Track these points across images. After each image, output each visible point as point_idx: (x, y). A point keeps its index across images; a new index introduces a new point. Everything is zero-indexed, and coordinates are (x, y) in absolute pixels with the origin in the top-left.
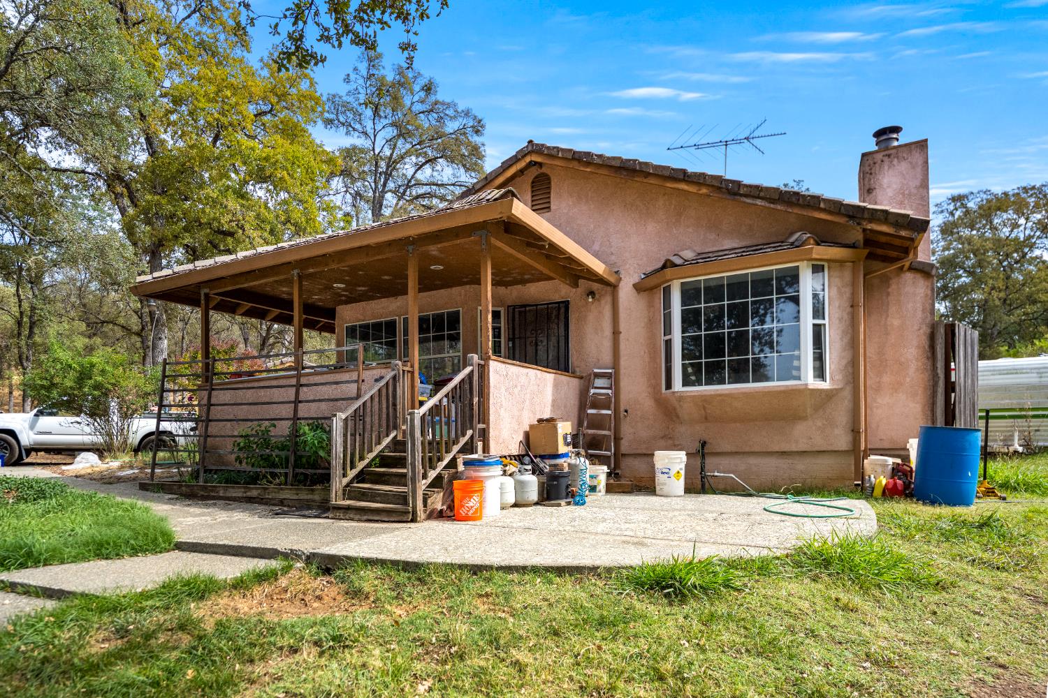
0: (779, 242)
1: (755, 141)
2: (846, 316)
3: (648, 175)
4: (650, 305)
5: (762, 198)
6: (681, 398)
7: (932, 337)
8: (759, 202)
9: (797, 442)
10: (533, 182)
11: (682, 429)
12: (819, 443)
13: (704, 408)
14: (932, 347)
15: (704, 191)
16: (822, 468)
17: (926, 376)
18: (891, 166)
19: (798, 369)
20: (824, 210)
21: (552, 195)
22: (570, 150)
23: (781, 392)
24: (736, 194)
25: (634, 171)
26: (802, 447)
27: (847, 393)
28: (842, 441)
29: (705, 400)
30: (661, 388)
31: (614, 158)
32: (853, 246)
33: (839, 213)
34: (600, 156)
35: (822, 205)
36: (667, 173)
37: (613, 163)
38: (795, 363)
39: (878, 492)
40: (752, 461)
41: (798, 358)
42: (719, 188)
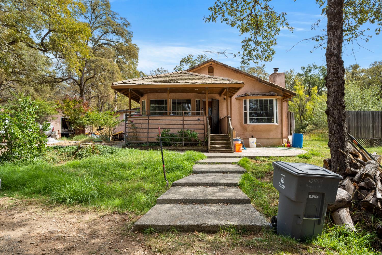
0: (268, 93)
1: (225, 54)
2: (280, 110)
3: (241, 73)
4: (239, 103)
5: (266, 84)
6: (249, 126)
7: (288, 115)
8: (265, 84)
9: (271, 136)
10: (209, 68)
11: (247, 133)
12: (275, 136)
13: (253, 128)
14: (288, 116)
15: (254, 79)
16: (276, 141)
17: (287, 122)
18: (278, 77)
19: (273, 121)
20: (278, 88)
21: (214, 72)
22: (222, 64)
23: (270, 125)
24: (260, 82)
25: (238, 72)
26: (272, 137)
27: (280, 126)
28: (280, 136)
29: (254, 126)
30: (243, 123)
31: (234, 68)
32: (281, 96)
33: (281, 90)
34: (230, 67)
35: (278, 87)
36: (235, 69)
37: (233, 69)
38: (273, 119)
39: (286, 146)
40: (262, 140)
41: (273, 118)
42: (257, 80)
